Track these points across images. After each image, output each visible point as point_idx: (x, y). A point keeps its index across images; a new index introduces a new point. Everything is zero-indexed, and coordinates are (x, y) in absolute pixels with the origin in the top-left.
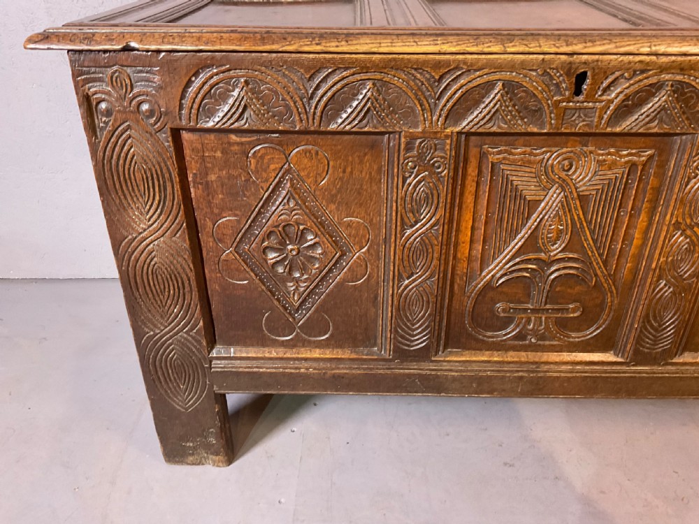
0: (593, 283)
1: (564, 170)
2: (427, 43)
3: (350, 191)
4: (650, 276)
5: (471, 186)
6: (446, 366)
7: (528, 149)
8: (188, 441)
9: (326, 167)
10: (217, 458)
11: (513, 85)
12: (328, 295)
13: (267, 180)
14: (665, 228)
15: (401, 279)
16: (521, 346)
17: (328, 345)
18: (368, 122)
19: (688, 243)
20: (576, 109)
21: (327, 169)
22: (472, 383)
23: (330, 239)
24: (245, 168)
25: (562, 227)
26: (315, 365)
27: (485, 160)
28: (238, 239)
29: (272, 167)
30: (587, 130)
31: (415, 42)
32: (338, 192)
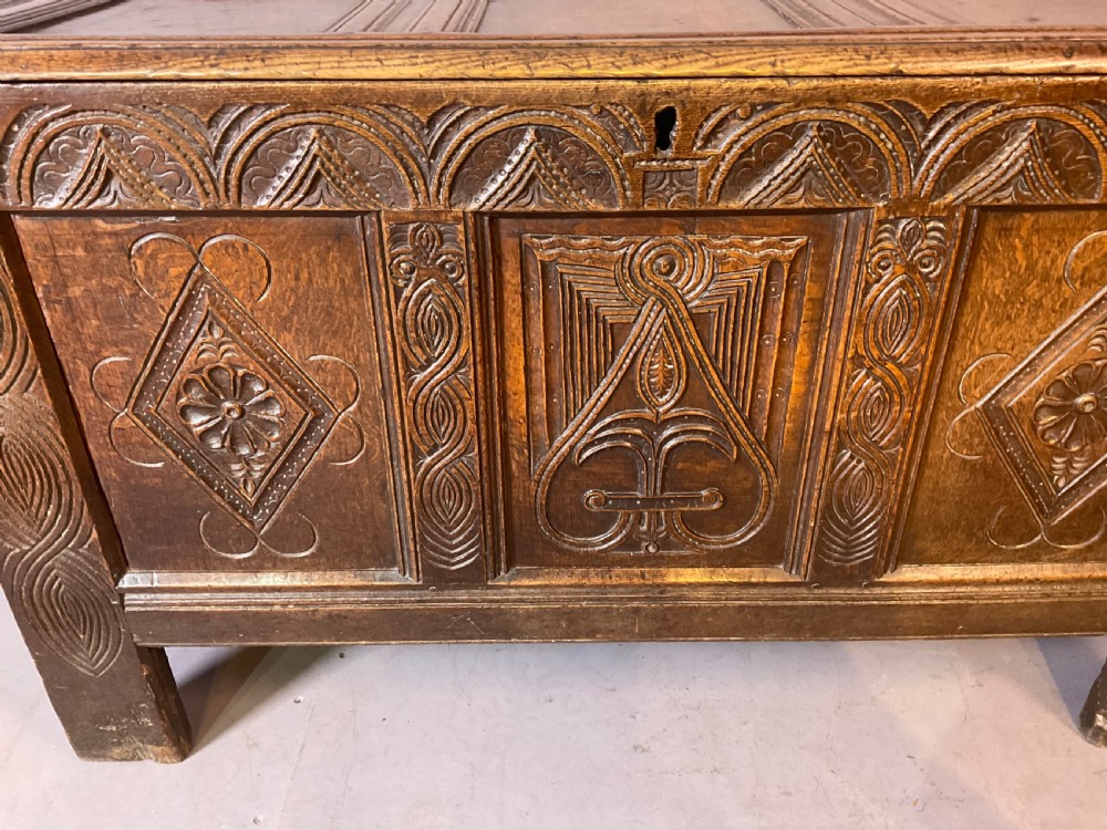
0: (735, 457)
1: (661, 273)
2: (400, 62)
3: (313, 311)
4: (824, 443)
5: (513, 302)
6: (514, 594)
7: (597, 239)
8: (107, 723)
9: (266, 271)
10: (159, 749)
11: (554, 133)
12: (303, 483)
13: (167, 295)
14: (838, 365)
15: (417, 455)
16: (633, 558)
17: (315, 565)
18: (321, 195)
19: (878, 388)
20: (665, 172)
21: (266, 274)
22: (558, 620)
23: (292, 392)
24: (128, 274)
25: (671, 367)
26: (297, 597)
27: (530, 258)
28: (135, 394)
29: (173, 272)
30: (686, 206)
31: (379, 60)
32: (292, 312)
